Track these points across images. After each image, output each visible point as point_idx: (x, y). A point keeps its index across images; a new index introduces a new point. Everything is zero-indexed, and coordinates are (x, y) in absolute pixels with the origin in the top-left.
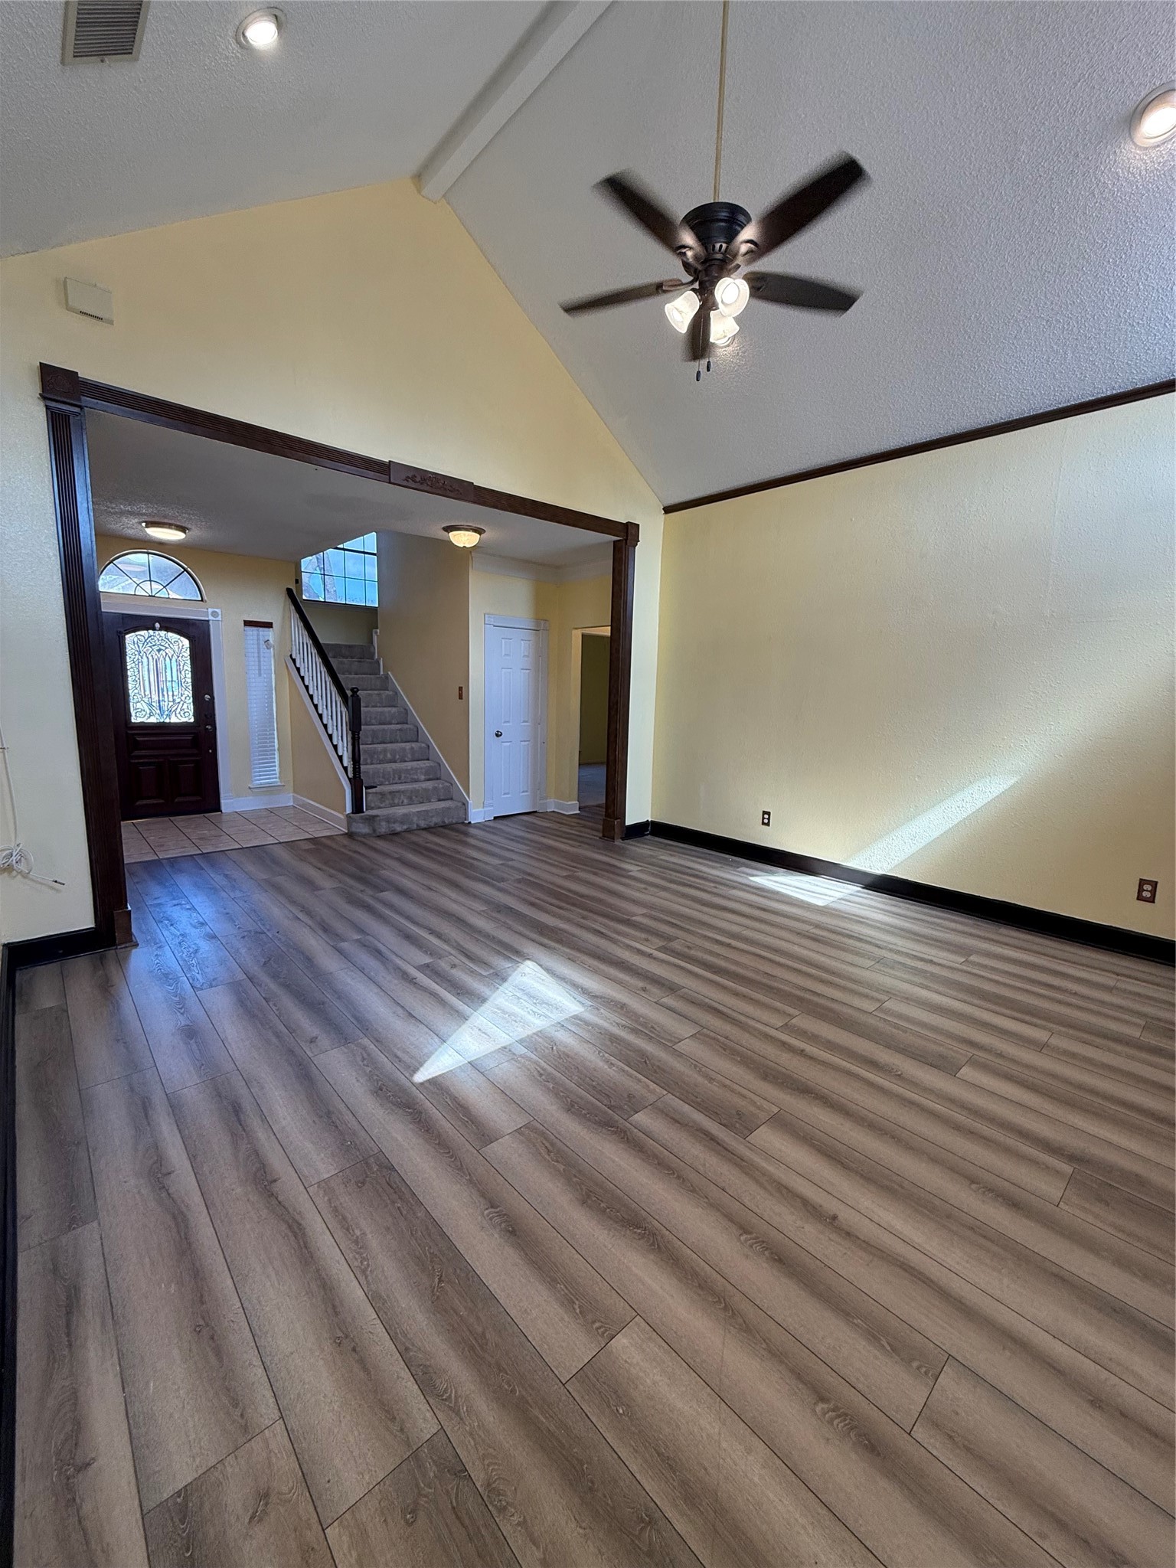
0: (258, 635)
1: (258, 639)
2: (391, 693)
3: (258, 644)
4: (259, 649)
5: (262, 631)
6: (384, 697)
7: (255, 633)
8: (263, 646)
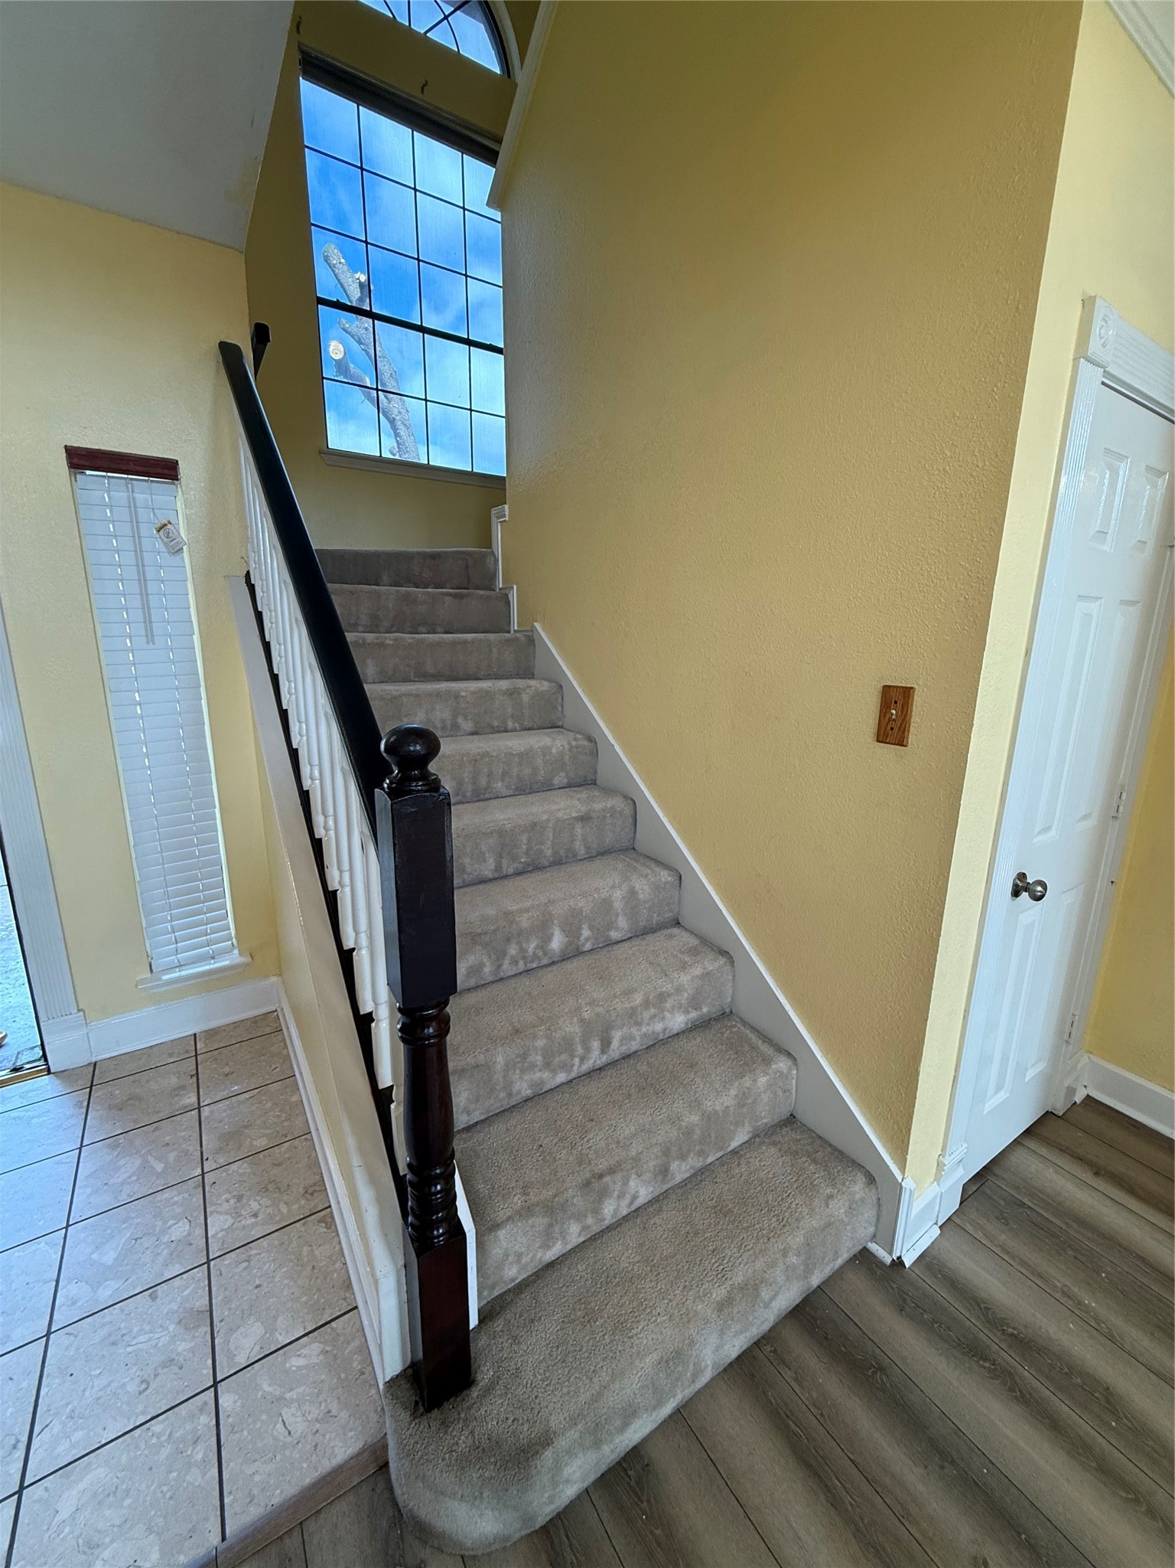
0: (132, 505)
1: (135, 523)
2: (545, 686)
3: (137, 537)
4: (139, 552)
5: (146, 490)
6: (525, 698)
7: (121, 495)
8: (154, 543)
